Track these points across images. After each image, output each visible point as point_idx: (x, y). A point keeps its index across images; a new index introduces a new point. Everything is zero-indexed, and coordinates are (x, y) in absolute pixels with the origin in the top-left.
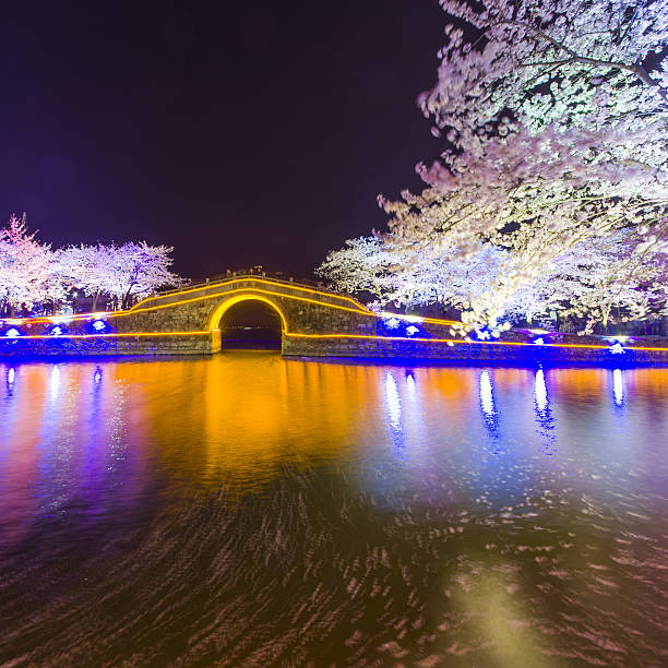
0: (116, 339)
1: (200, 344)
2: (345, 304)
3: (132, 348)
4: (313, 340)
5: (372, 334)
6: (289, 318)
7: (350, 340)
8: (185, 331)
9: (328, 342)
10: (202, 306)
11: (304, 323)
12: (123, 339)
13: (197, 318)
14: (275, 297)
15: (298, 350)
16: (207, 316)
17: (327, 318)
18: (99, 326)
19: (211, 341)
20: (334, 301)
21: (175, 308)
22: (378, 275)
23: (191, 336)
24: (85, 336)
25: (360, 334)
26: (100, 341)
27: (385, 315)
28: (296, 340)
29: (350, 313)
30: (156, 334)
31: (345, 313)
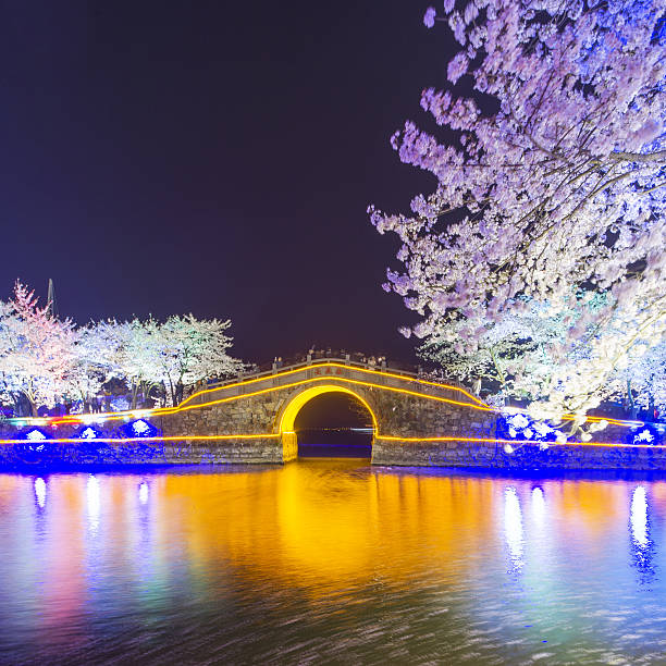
0: (162, 444)
1: (268, 450)
2: (455, 395)
3: (182, 455)
4: (412, 444)
5: (489, 437)
6: (381, 415)
7: (460, 445)
8: (248, 433)
9: (430, 447)
10: (269, 400)
11: (400, 423)
12: (171, 444)
13: (262, 416)
14: (363, 388)
15: (392, 457)
16: (276, 414)
17: (430, 415)
18: (140, 427)
19: (281, 446)
20: (441, 392)
21: (234, 404)
22: (502, 355)
23: (256, 440)
24: (124, 440)
25: (474, 436)
26: (142, 446)
27: (508, 410)
28: (389, 445)
29: (461, 408)
30: (212, 437)
31: (454, 408)
